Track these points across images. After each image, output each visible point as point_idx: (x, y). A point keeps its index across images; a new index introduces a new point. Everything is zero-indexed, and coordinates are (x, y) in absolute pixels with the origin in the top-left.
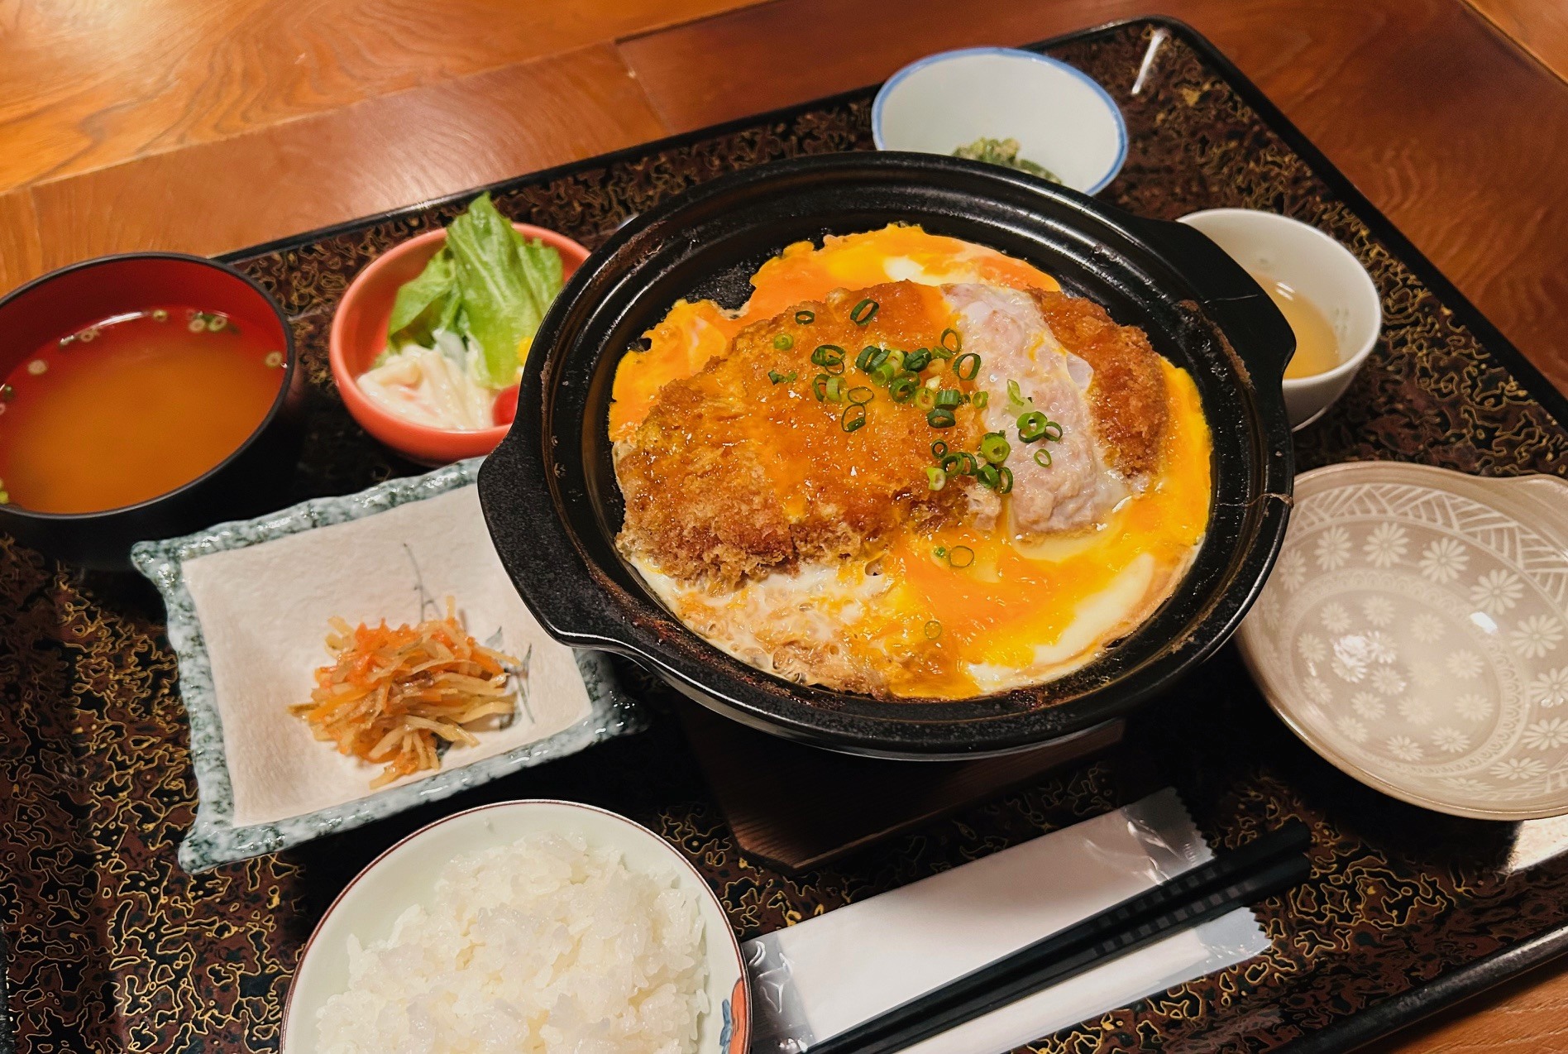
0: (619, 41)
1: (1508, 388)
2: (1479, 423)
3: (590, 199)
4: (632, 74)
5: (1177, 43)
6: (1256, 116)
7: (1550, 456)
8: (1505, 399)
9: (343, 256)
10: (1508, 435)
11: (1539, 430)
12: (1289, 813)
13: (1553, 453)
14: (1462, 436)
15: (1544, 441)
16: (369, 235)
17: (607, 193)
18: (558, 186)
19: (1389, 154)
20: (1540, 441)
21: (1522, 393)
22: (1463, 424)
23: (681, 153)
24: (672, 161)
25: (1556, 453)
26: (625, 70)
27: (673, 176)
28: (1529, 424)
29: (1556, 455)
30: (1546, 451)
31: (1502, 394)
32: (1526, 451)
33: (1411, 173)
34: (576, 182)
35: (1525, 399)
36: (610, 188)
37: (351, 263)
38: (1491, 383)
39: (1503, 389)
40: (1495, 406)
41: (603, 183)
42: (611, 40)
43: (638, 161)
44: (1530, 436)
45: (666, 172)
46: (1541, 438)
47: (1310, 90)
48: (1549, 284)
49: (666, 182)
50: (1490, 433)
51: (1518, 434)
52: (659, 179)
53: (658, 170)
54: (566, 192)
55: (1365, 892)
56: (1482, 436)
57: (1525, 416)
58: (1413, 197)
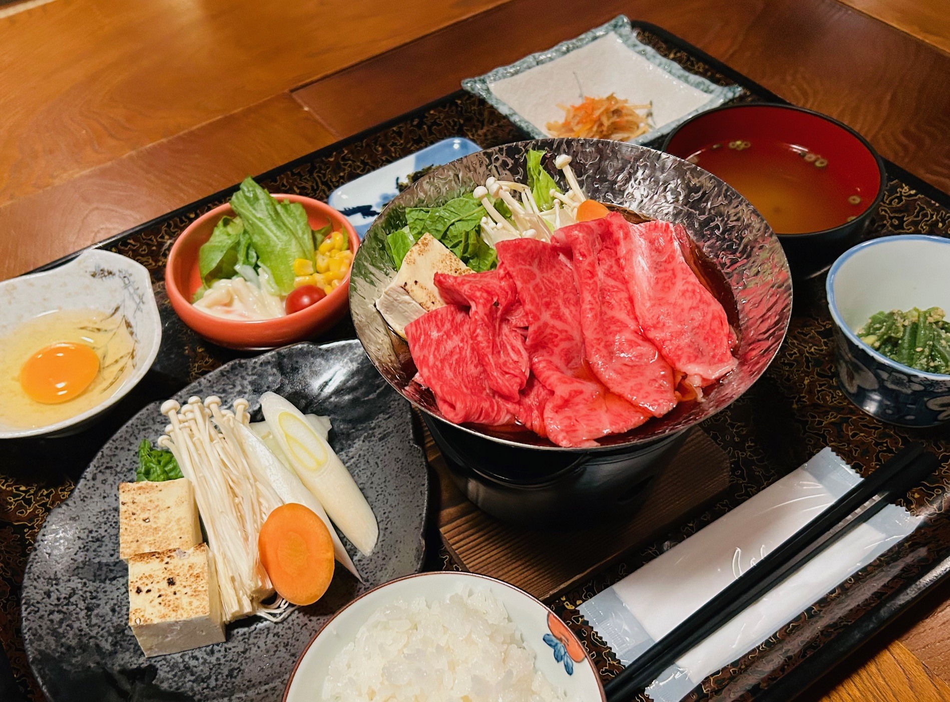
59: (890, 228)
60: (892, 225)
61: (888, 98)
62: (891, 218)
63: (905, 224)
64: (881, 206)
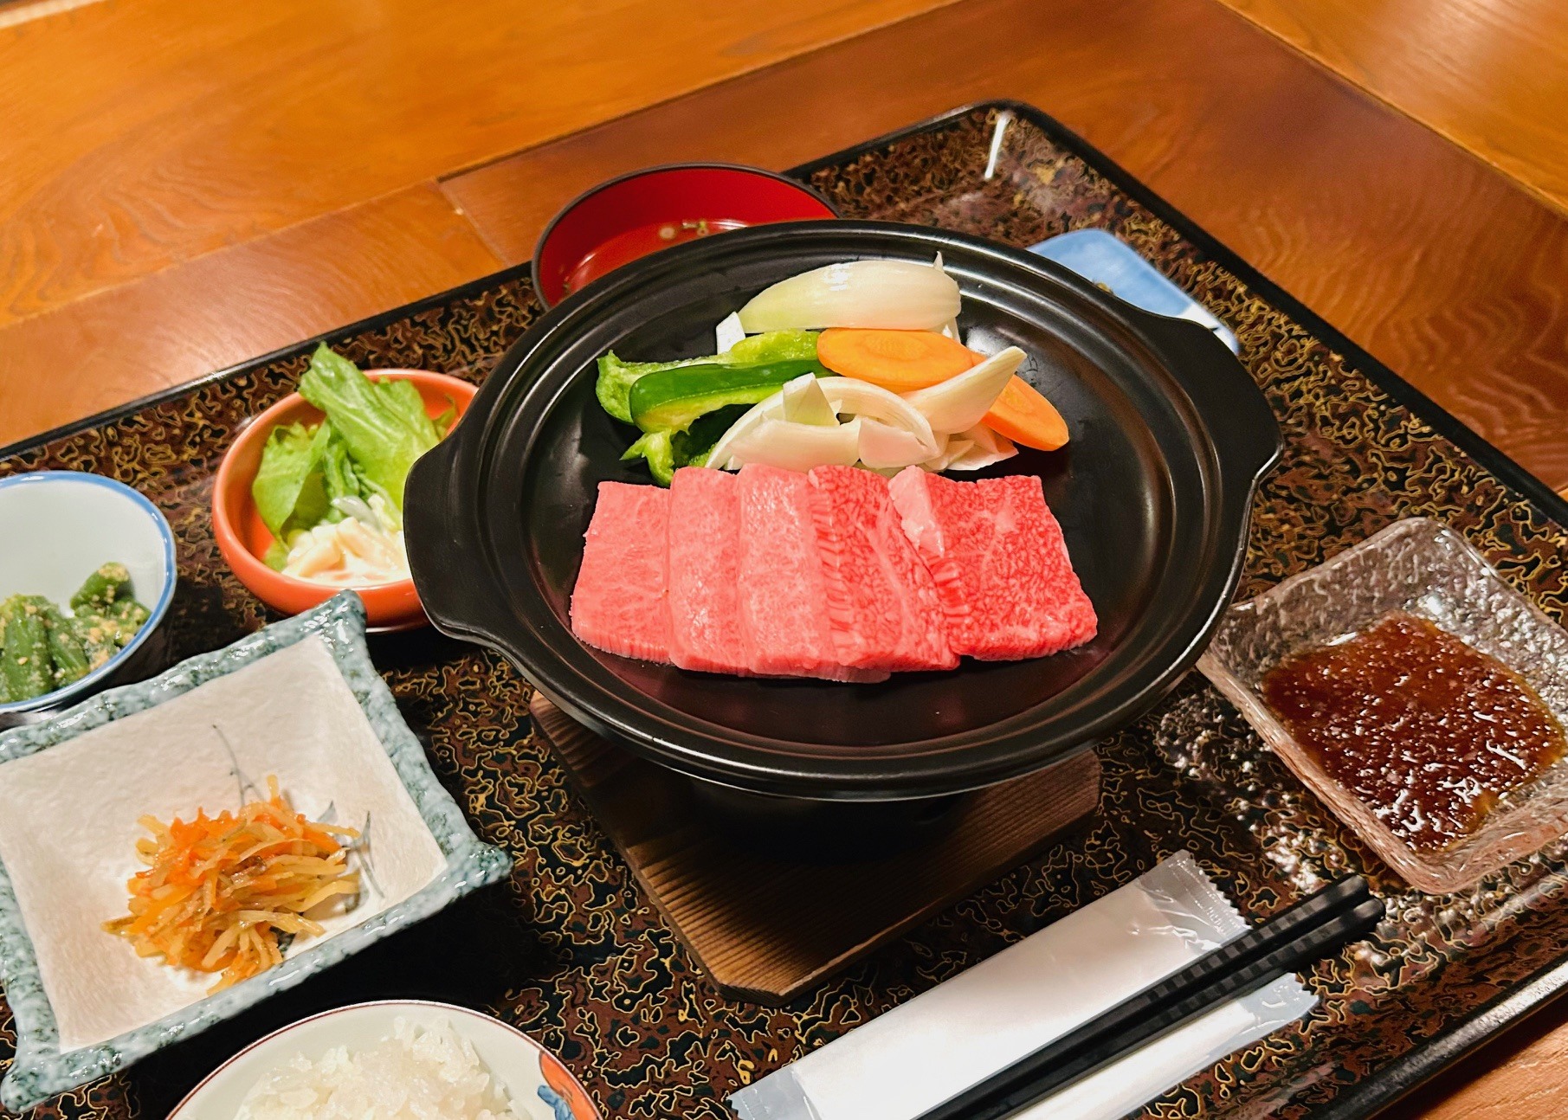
0: (442, 180)
1: (1410, 426)
2: (1387, 465)
3: (431, 341)
4: (459, 212)
5: (1024, 124)
6: (1114, 187)
7: (1465, 489)
8: (1409, 437)
9: (167, 426)
10: (1419, 474)
11: (1449, 464)
12: (1260, 886)
13: (1467, 484)
14: (1374, 480)
15: (1457, 474)
16: (194, 400)
17: (448, 332)
18: (395, 331)
19: (1254, 214)
20: (1452, 475)
21: (1426, 429)
22: (1373, 468)
23: (522, 284)
24: (514, 293)
25: (1471, 484)
26: (451, 208)
27: (516, 308)
28: (1438, 459)
29: (1471, 488)
30: (1460, 484)
31: (1406, 433)
32: (1441, 487)
33: (1280, 229)
34: (414, 324)
35: (1430, 435)
36: (450, 327)
37: (177, 431)
38: (1393, 423)
39: (1406, 427)
40: (1400, 446)
41: (443, 323)
42: (433, 179)
43: (478, 297)
44: (1442, 471)
45: (509, 304)
46: (1453, 472)
47: (1166, 160)
48: (1436, 321)
49: (510, 316)
50: (1402, 474)
51: (1429, 470)
52: (501, 313)
53: (500, 303)
54: (403, 335)
55: (1352, 959)
56: (1393, 477)
57: (1432, 451)
58: (1286, 253)
59: (1383, 487)
60: (1386, 481)
61: (1416, 258)
62: (1386, 470)
63: (1407, 482)
64: (1372, 447)
